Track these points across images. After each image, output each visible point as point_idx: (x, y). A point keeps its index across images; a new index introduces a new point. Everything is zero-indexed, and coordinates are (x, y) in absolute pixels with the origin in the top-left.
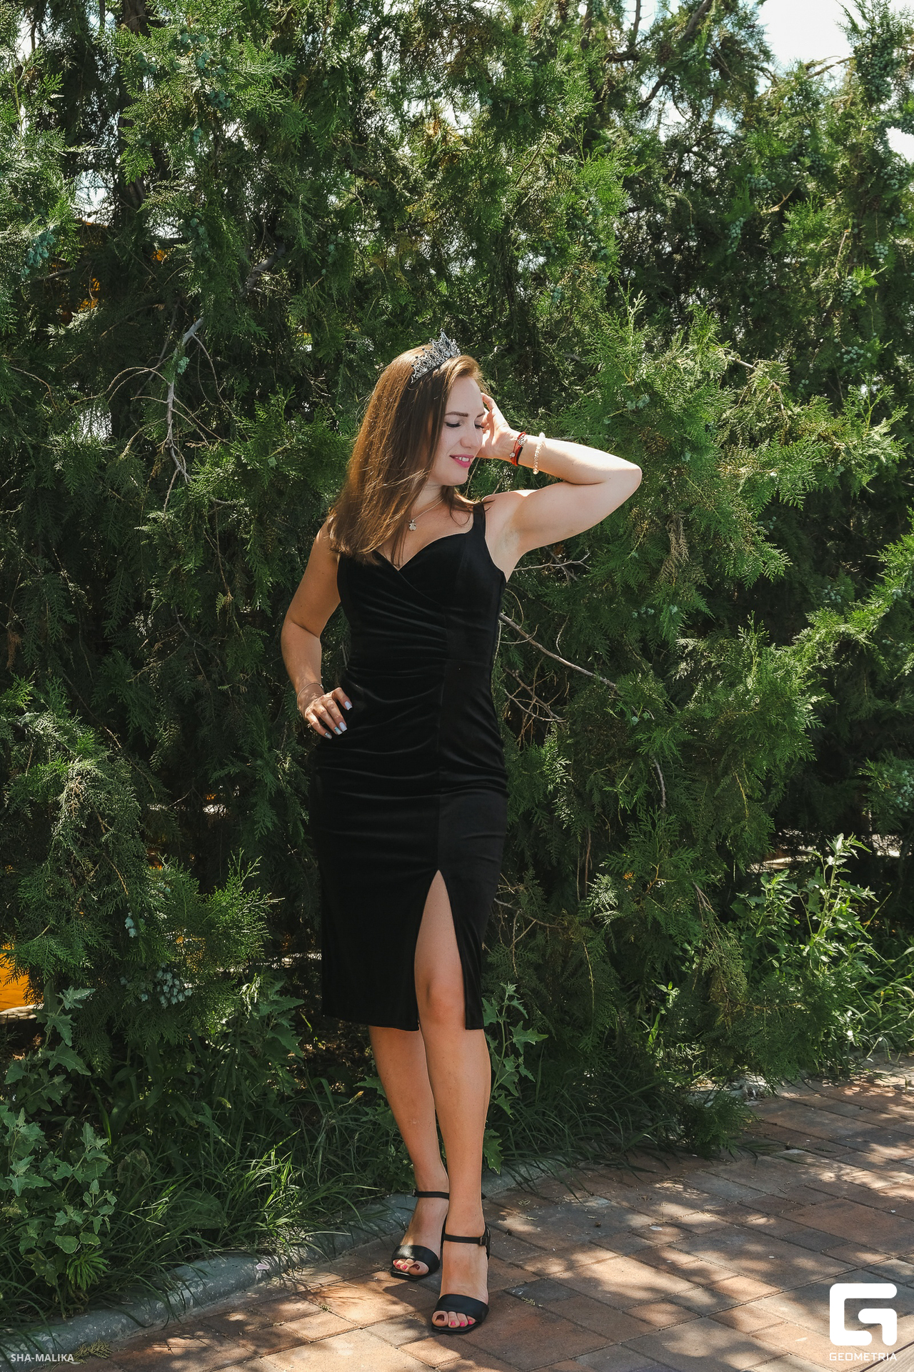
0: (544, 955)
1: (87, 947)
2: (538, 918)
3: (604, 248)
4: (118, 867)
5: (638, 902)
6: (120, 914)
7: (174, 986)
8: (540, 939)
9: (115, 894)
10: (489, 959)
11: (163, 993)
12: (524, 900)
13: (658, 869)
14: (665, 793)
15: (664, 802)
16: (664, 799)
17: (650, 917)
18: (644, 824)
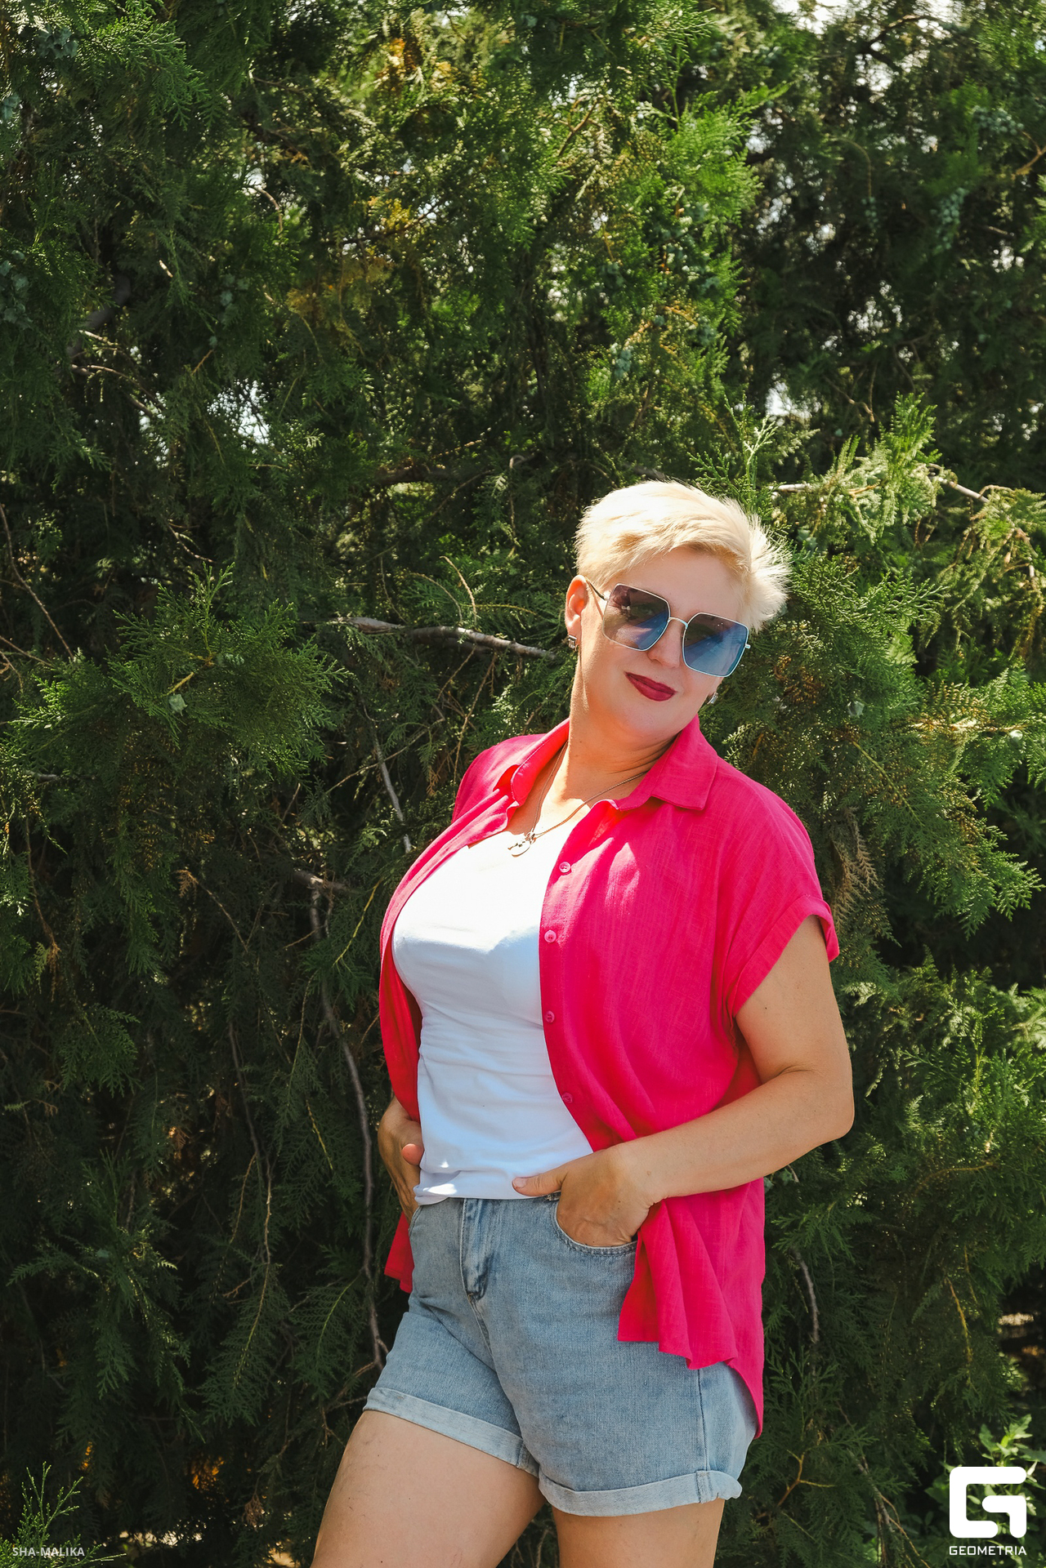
5: (764, 1522)
13: (801, 1462)
14: (819, 1318)
15: (816, 1334)
16: (816, 1326)
17: (785, 1550)
18: (779, 1379)
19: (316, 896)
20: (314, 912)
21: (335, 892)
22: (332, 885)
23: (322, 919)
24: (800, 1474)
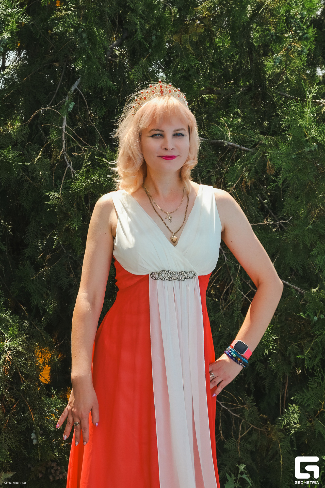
0: (256, 446)
1: (10, 450)
2: (254, 425)
3: (306, 33)
4: (29, 403)
5: (311, 422)
6: (29, 430)
7: (57, 470)
8: (255, 437)
9: (26, 419)
10: (225, 446)
11: (51, 473)
12: (246, 414)
13: (323, 404)
17: (317, 431)
18: (317, 378)
24: (322, 407)
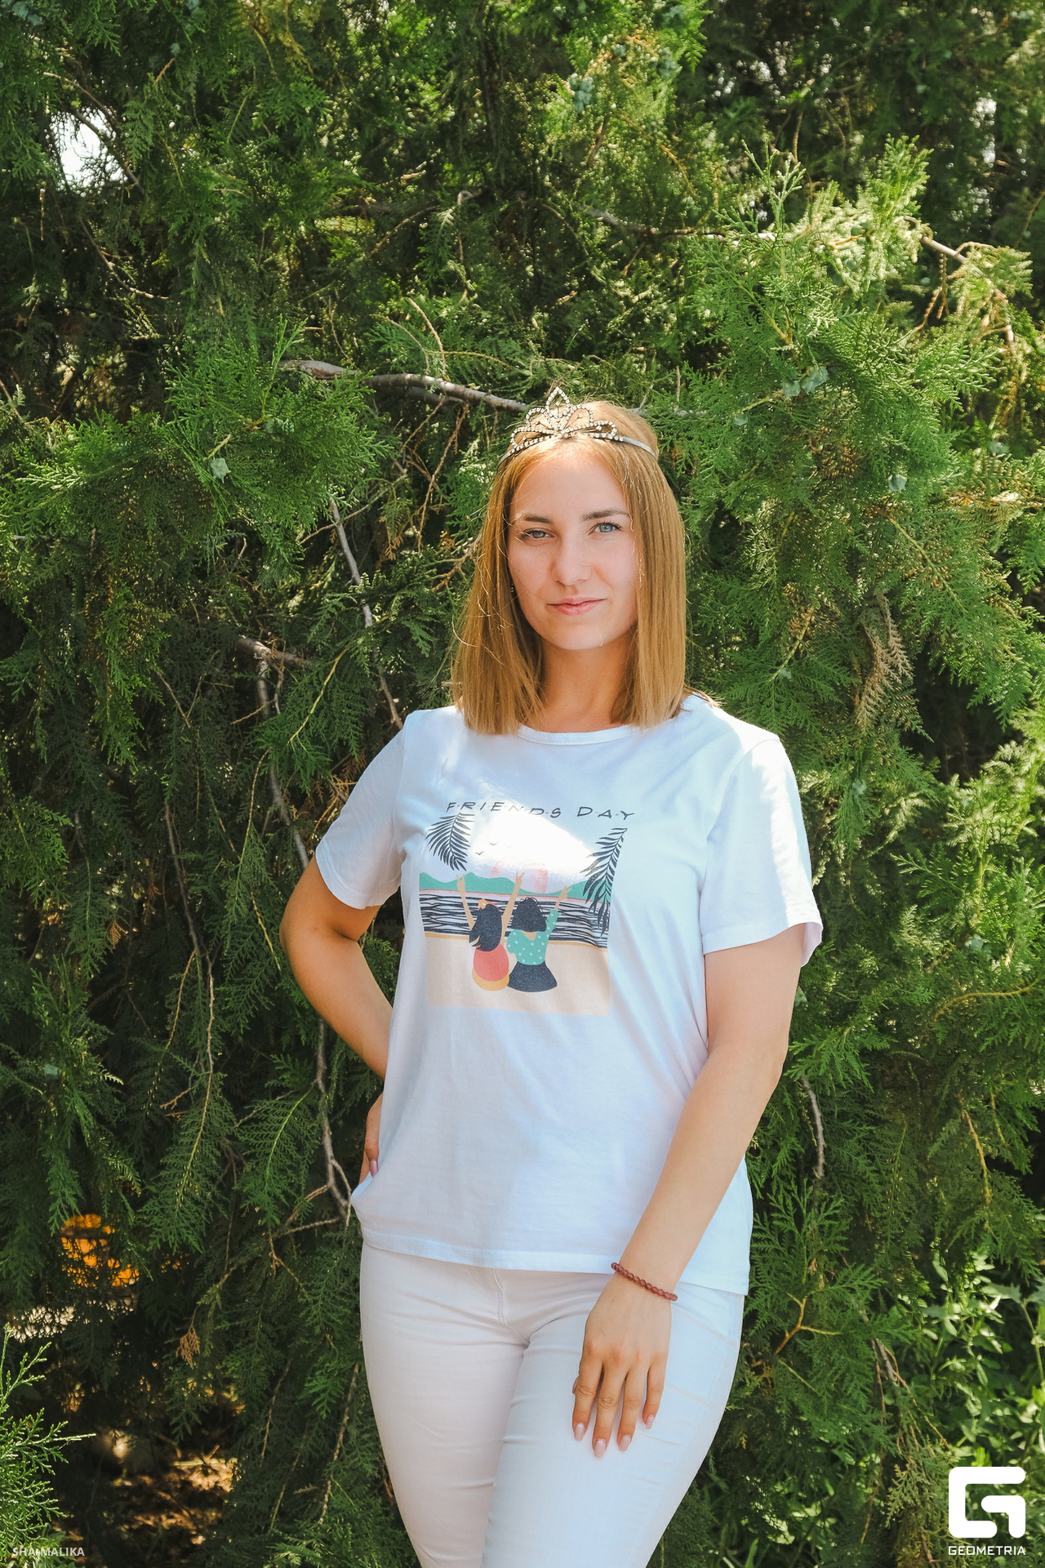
13: (802, 1306)
14: (825, 1151)
15: (820, 1168)
16: (822, 1160)
17: (784, 1403)
18: (780, 1216)
19: (264, 667)
20: (262, 684)
21: (286, 664)
22: (280, 655)
23: (271, 693)
24: (801, 1319)
